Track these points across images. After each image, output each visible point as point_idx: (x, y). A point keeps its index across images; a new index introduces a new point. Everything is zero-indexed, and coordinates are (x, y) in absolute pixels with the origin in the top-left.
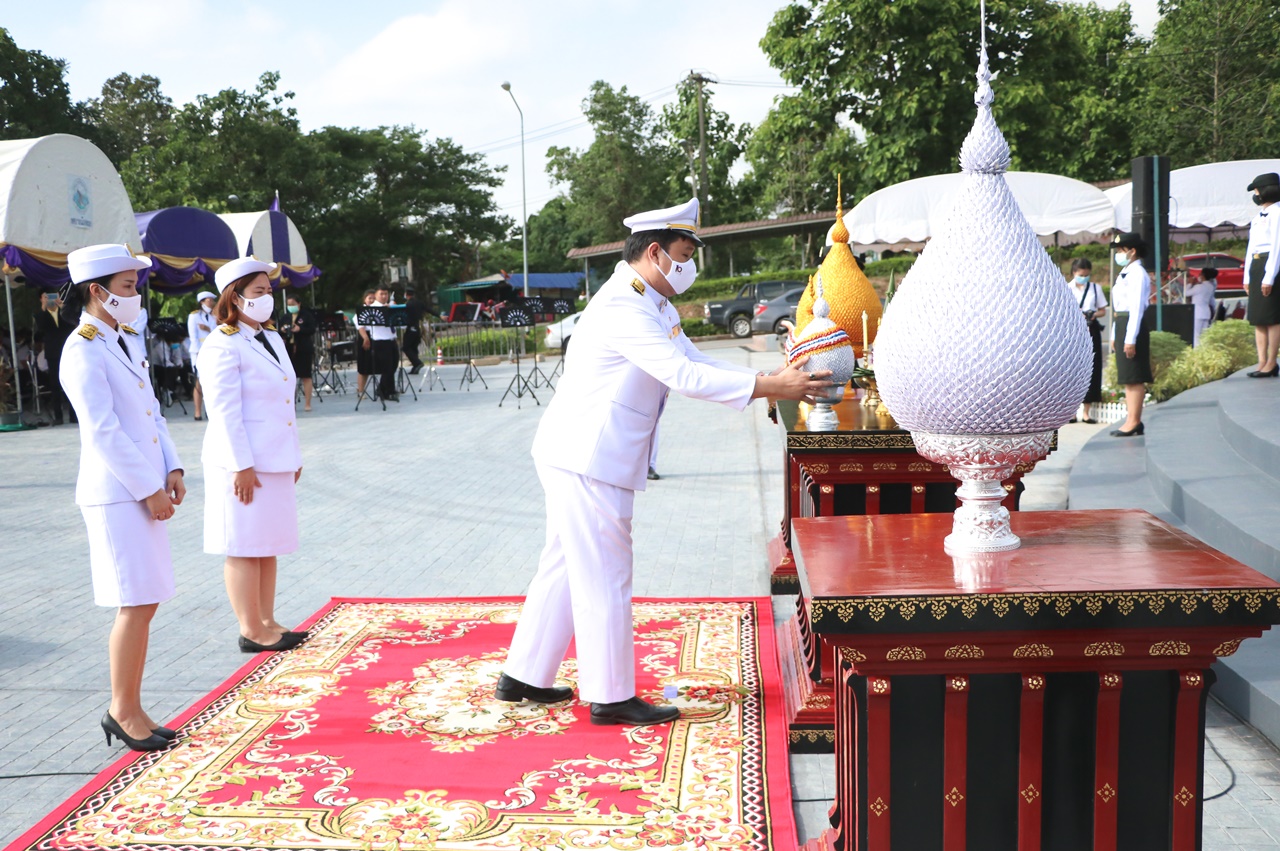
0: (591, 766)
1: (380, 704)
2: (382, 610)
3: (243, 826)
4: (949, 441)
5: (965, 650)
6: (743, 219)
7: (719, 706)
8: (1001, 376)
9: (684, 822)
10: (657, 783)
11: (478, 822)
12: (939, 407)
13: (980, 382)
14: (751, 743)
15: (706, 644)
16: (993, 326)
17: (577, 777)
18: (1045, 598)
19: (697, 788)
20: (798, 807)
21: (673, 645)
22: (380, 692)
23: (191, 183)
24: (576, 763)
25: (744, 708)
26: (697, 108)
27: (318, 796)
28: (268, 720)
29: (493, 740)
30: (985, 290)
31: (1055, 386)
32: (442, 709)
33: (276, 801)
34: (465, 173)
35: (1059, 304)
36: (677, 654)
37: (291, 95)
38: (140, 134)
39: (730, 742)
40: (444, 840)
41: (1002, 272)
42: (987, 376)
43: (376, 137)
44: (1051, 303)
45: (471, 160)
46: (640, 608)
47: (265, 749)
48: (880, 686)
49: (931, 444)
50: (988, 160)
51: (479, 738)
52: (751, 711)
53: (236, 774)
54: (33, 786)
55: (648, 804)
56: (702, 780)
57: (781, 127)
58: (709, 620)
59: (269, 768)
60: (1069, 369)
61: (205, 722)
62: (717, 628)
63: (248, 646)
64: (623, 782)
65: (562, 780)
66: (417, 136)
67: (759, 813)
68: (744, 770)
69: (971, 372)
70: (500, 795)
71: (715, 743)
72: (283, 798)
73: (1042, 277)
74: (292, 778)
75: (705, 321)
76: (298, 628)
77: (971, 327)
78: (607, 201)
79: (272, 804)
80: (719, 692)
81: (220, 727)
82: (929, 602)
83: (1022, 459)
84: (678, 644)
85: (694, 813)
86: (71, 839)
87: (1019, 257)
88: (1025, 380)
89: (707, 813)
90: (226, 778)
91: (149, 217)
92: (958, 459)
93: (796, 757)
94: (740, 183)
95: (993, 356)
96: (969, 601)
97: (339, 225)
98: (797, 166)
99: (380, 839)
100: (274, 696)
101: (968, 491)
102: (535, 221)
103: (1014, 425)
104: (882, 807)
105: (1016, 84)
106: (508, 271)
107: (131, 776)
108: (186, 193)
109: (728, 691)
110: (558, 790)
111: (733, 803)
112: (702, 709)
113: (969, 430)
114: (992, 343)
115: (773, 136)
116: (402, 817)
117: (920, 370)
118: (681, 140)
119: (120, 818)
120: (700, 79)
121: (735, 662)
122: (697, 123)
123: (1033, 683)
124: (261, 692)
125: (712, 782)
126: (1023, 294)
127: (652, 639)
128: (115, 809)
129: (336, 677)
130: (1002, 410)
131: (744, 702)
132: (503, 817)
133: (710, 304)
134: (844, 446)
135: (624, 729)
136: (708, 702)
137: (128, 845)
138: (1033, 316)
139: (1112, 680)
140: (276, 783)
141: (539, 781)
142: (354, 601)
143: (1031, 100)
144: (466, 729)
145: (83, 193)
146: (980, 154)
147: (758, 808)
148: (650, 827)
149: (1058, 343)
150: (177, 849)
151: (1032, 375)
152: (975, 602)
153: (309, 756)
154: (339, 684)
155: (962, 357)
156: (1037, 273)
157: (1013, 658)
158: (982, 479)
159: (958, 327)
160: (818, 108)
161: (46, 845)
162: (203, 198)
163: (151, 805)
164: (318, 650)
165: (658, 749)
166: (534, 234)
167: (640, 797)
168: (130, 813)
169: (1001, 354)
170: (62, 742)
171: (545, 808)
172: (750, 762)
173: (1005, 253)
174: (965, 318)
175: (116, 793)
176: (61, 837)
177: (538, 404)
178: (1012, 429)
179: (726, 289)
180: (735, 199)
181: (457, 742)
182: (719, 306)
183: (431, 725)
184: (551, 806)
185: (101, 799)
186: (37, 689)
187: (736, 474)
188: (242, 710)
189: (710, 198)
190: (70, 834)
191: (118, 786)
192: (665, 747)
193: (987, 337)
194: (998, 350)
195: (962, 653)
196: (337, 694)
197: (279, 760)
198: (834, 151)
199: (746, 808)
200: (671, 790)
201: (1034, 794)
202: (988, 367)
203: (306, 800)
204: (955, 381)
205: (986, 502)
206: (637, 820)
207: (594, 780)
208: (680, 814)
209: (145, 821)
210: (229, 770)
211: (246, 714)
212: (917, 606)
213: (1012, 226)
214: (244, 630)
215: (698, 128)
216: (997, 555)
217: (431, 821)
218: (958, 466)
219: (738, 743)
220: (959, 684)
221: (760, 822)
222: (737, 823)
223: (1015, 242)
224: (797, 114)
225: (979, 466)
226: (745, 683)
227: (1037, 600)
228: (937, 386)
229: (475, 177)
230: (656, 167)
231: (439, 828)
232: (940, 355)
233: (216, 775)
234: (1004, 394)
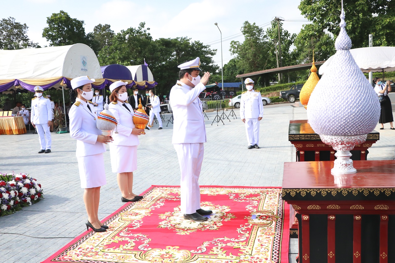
0: (225, 240)
1: (162, 219)
2: (167, 189)
3: (116, 256)
4: (331, 138)
5: (334, 206)
6: (293, 64)
7: (269, 222)
8: (347, 116)
9: (253, 259)
10: (245, 246)
11: (187, 257)
12: (327, 127)
13: (340, 118)
14: (278, 234)
15: (267, 202)
16: (344, 100)
17: (220, 244)
18: (360, 190)
19: (258, 248)
20: (290, 255)
21: (257, 202)
22: (163, 215)
23: (119, 57)
24: (221, 239)
25: (277, 223)
26: (278, 29)
27: (139, 247)
28: (127, 223)
29: (195, 231)
30: (342, 88)
31: (366, 120)
32: (181, 221)
33: (127, 248)
34: (204, 51)
35: (367, 92)
36: (258, 205)
37: (149, 29)
38: (105, 42)
39: (271, 234)
40: (176, 262)
41: (348, 82)
42: (342, 116)
43: (176, 41)
44: (364, 92)
45: (206, 47)
46: (248, 190)
47: (126, 232)
48: (306, 218)
49: (326, 139)
50: (344, 45)
51: (191, 230)
52: (279, 224)
53: (116, 240)
54: (56, 241)
55: (242, 253)
56: (260, 246)
57: (305, 35)
58: (269, 194)
59: (126, 238)
60: (370, 114)
61: (109, 223)
62: (272, 197)
63: (124, 200)
64: (235, 245)
65: (215, 244)
66: (188, 40)
67: (277, 257)
68: (274, 243)
69: (337, 115)
70: (195, 249)
71: (266, 234)
72: (129, 248)
73: (362, 84)
74: (132, 241)
75: (280, 97)
77: (337, 100)
78: (249, 59)
79: (125, 249)
80: (269, 217)
81: (113, 225)
82: (320, 191)
83: (355, 143)
84: (258, 202)
85: (256, 256)
86: (65, 257)
87: (354, 77)
88: (355, 118)
89: (260, 256)
90: (112, 241)
91: (105, 68)
92: (334, 143)
93: (292, 239)
94: (292, 53)
95: (344, 110)
96: (334, 190)
97: (164, 69)
98: (310, 47)
99: (156, 261)
100: (130, 216)
101: (339, 154)
102: (226, 66)
103: (352, 133)
104: (307, 257)
105: (386, 17)
106: (218, 82)
107: (85, 239)
108: (118, 60)
109: (272, 217)
110: (213, 248)
111: (269, 254)
112: (263, 223)
113: (337, 134)
114: (344, 105)
115: (303, 38)
116: (164, 254)
117: (320, 115)
118: (272, 39)
119: (80, 252)
120: (279, 20)
121: (276, 208)
123: (357, 218)
124: (126, 214)
125: (264, 246)
126: (355, 89)
127: (250, 200)
128: (79, 249)
129: (150, 210)
130: (348, 128)
131: (277, 221)
132: (195, 255)
133: (282, 92)
134: (307, 139)
135: (237, 229)
136: (266, 220)
137: (81, 260)
138: (358, 96)
139: (384, 217)
140: (127, 242)
141: (208, 245)
142: (158, 187)
143: (391, 23)
144: (188, 227)
145: (85, 61)
146: (341, 44)
147: (277, 255)
148: (242, 260)
149: (367, 105)
150: (102, 262)
151: (358, 116)
152: (336, 191)
153: (138, 234)
154: (150, 212)
155: (334, 110)
156: (360, 82)
157: (350, 209)
158: (343, 150)
159: (333, 100)
160: (317, 28)
161: (58, 259)
162: (123, 61)
163: (89, 248)
164: (145, 202)
165: (247, 235)
166: (226, 70)
167: (239, 250)
168: (83, 250)
169: (347, 109)
170: (66, 228)
171: (209, 253)
172: (276, 240)
173: (349, 76)
174: (335, 97)
175: (80, 244)
176: (62, 257)
177: (224, 124)
178: (351, 134)
179: (287, 87)
180: (290, 58)
181: (184, 231)
182: (285, 92)
183: (177, 226)
184: (211, 252)
185: (75, 246)
186: (61, 212)
187: (284, 147)
188: (120, 220)
189: (282, 58)
190: (65, 256)
191: (81, 242)
192: (249, 235)
193: (342, 104)
194: (346, 108)
195: (333, 207)
196: (149, 215)
197: (129, 235)
198: (324, 42)
199: (273, 255)
200: (250, 249)
201: (359, 255)
202: (342, 113)
203: (136, 248)
204: (331, 118)
205: (344, 158)
206: (238, 258)
207: (226, 245)
208: (252, 256)
209: (87, 253)
210: (114, 238)
211: (121, 221)
212: (317, 192)
213: (352, 67)
214: (123, 195)
215: (278, 35)
216: (348, 175)
217: (173, 256)
218: (334, 146)
219: (273, 234)
220: (332, 218)
221: (277, 260)
222: (270, 260)
223: (353, 72)
224: (310, 30)
225: (341, 146)
226: (278, 215)
227: (357, 190)
228: (326, 120)
229: (207, 53)
230: (264, 48)
231: (175, 258)
232: (327, 110)
233: (109, 240)
234: (348, 122)
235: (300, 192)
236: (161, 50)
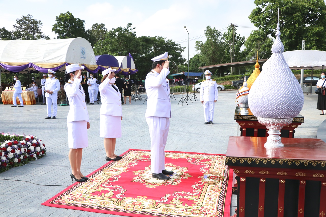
0: (182, 194)
1: (136, 175)
2: (140, 153)
3: (98, 201)
4: (265, 119)
5: (264, 172)
6: (243, 61)
7: (217, 181)
8: (278, 104)
9: (202, 209)
10: (198, 199)
11: (153, 205)
12: (262, 111)
13: (272, 105)
14: (223, 191)
15: (217, 165)
16: (276, 91)
17: (179, 196)
18: (285, 160)
19: (207, 201)
20: (232, 207)
21: (209, 165)
22: (136, 172)
23: (110, 49)
24: (179, 192)
25: (223, 182)
26: (232, 33)
27: (117, 196)
28: (109, 177)
29: (160, 185)
30: (275, 82)
31: (292, 107)
32: (150, 177)
33: (107, 196)
34: (175, 48)
35: (294, 86)
36: (209, 168)
37: (134, 28)
38: (100, 37)
39: (218, 190)
40: (144, 208)
41: (280, 78)
42: (274, 104)
43: (154, 39)
44: (292, 86)
45: (177, 45)
46: (203, 156)
47: (107, 184)
48: (243, 179)
49: (262, 120)
50: (278, 50)
51: (157, 185)
52: (224, 183)
53: (99, 189)
54: (54, 188)
55: (195, 204)
56: (209, 199)
57: (253, 38)
58: (219, 160)
59: (107, 188)
60: (296, 103)
61: (95, 176)
62: (220, 162)
63: (108, 159)
64: (189, 198)
65: (175, 196)
66: (164, 39)
67: (221, 208)
68: (220, 197)
69: (270, 103)
70: (159, 199)
71: (214, 190)
72: (109, 196)
73: (290, 80)
74: (112, 191)
75: (232, 85)
76: (120, 155)
77: (271, 91)
78: (209, 55)
79: (106, 197)
80: (217, 178)
81: (98, 178)
82: (255, 159)
83: (284, 125)
84: (210, 165)
85: (205, 207)
86: (60, 201)
87: (285, 74)
88: (284, 105)
89: (209, 207)
90: (97, 190)
91: (98, 57)
92: (267, 124)
93: (233, 195)
94: (242, 52)
95: (276, 99)
96: (265, 160)
97: (144, 59)
98: (257, 48)
99: (129, 207)
100: (111, 171)
101: (271, 132)
102: (192, 60)
103: (281, 116)
104: (243, 209)
105: (316, 27)
106: (184, 72)
107: (76, 188)
108: (109, 51)
109: (220, 178)
110: (173, 199)
111: (215, 206)
112: (212, 182)
113: (270, 117)
114: (276, 96)
115: (251, 40)
116: (135, 202)
117: (258, 102)
118: (228, 41)
119: (71, 197)
120: (233, 26)
121: (223, 170)
122: (232, 37)
123: (282, 181)
124: (109, 170)
125: (211, 200)
126: (285, 83)
127: (204, 164)
128: (70, 195)
129: (126, 168)
130: (278, 112)
131: (223, 181)
132: (159, 204)
133: (233, 81)
134: (249, 119)
135: (192, 185)
136: (214, 180)
137: (72, 203)
138: (287, 89)
139: (303, 182)
140: (108, 192)
141: (169, 196)
142: (134, 150)
143: (320, 31)
144: (154, 182)
145: (84, 51)
146: (276, 48)
147: (222, 207)
148: (194, 210)
149: (293, 96)
151: (286, 104)
152: (267, 160)
153: (117, 186)
154: (127, 170)
155: (268, 99)
156: (289, 78)
157: (277, 175)
158: (274, 129)
159: (268, 91)
160: (263, 33)
161: (54, 202)
162: (113, 52)
163: (79, 195)
164: (124, 161)
165: (200, 191)
166: (191, 63)
167: (193, 202)
168: (74, 196)
169: (278, 99)
170: (62, 178)
171: (170, 203)
172: (222, 196)
173: (281, 73)
174: (269, 89)
175: (72, 191)
176: (58, 200)
177: (187, 104)
178: (281, 117)
179: (237, 78)
180: (241, 56)
181: (152, 185)
182: (236, 82)
183: (147, 181)
184: (171, 202)
185: (68, 192)
186: (59, 166)
187: (233, 124)
188: (103, 174)
189: (235, 55)
190: (60, 200)
191: (72, 190)
192: (201, 191)
193: (275, 94)
194: (277, 97)
195: (264, 173)
196: (126, 172)
197: (110, 186)
198: (267, 44)
199: (218, 207)
200: (201, 201)
201: (282, 209)
202: (275, 102)
203: (114, 196)
204: (266, 105)
205: (275, 135)
206: (191, 208)
207: (183, 197)
208: (202, 207)
209: (77, 198)
210: (98, 188)
211: (104, 175)
212: (252, 160)
213: (283, 66)
214: (107, 155)
215: (232, 38)
216: (277, 149)
217: (142, 204)
218: (267, 126)
219: (220, 191)
220: (263, 180)
221: (221, 211)
222: (215, 210)
223: (284, 70)
224: (257, 35)
225: (273, 126)
226: (224, 176)
227: (283, 161)
228: (262, 106)
229: (177, 49)
230: (222, 47)
231: (143, 205)
232: (263, 98)
233: (94, 189)
234: (278, 108)
235: (239, 160)
236: (143, 45)
